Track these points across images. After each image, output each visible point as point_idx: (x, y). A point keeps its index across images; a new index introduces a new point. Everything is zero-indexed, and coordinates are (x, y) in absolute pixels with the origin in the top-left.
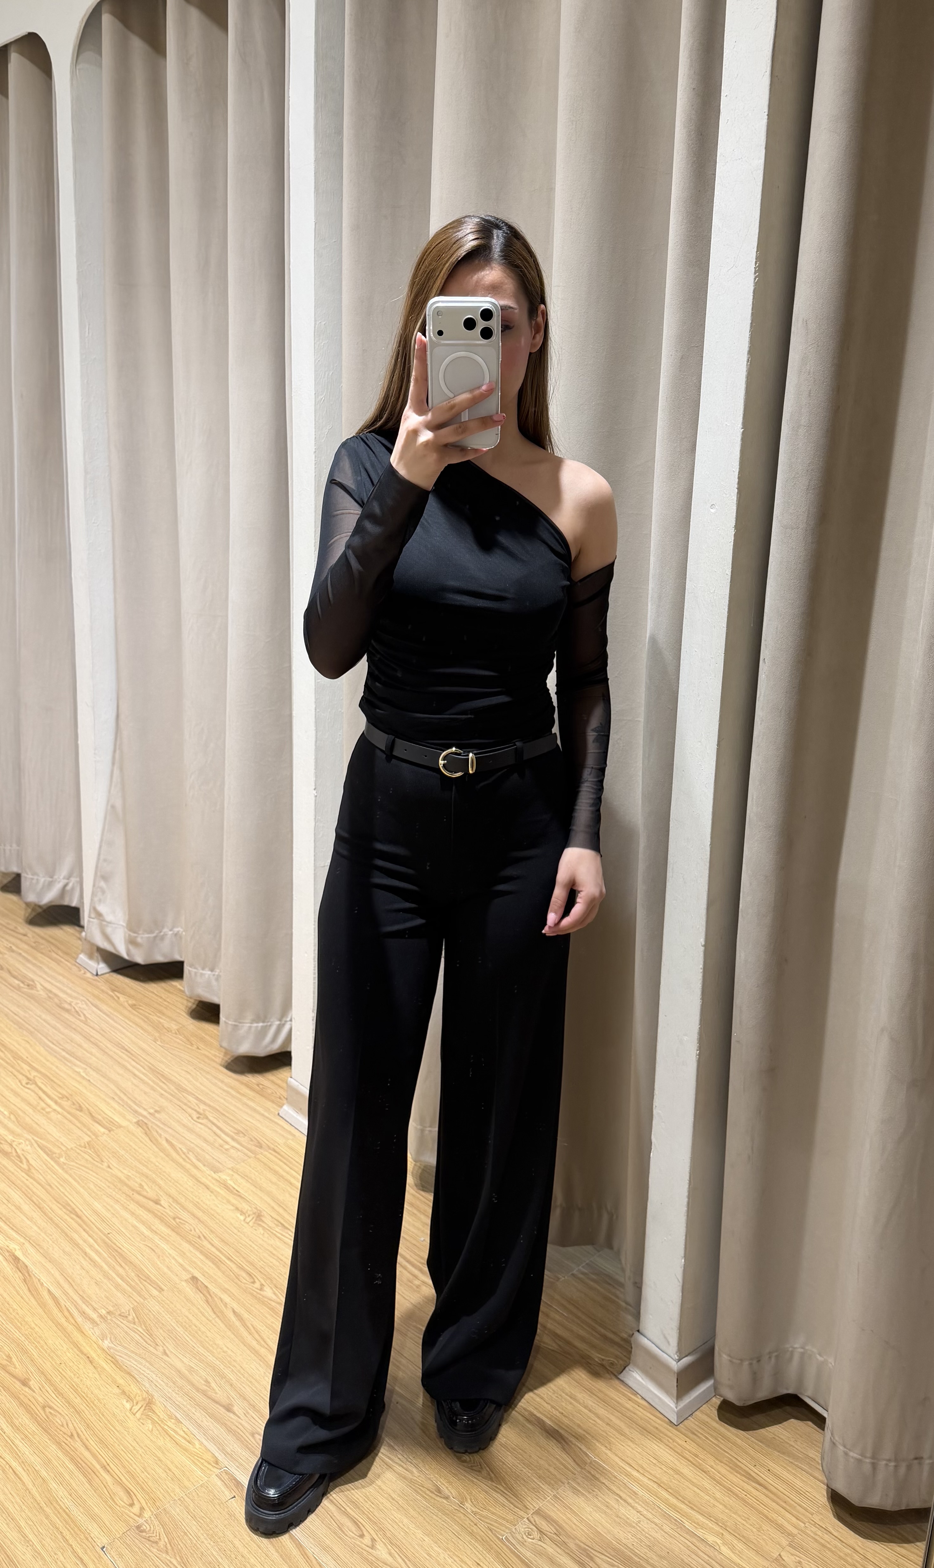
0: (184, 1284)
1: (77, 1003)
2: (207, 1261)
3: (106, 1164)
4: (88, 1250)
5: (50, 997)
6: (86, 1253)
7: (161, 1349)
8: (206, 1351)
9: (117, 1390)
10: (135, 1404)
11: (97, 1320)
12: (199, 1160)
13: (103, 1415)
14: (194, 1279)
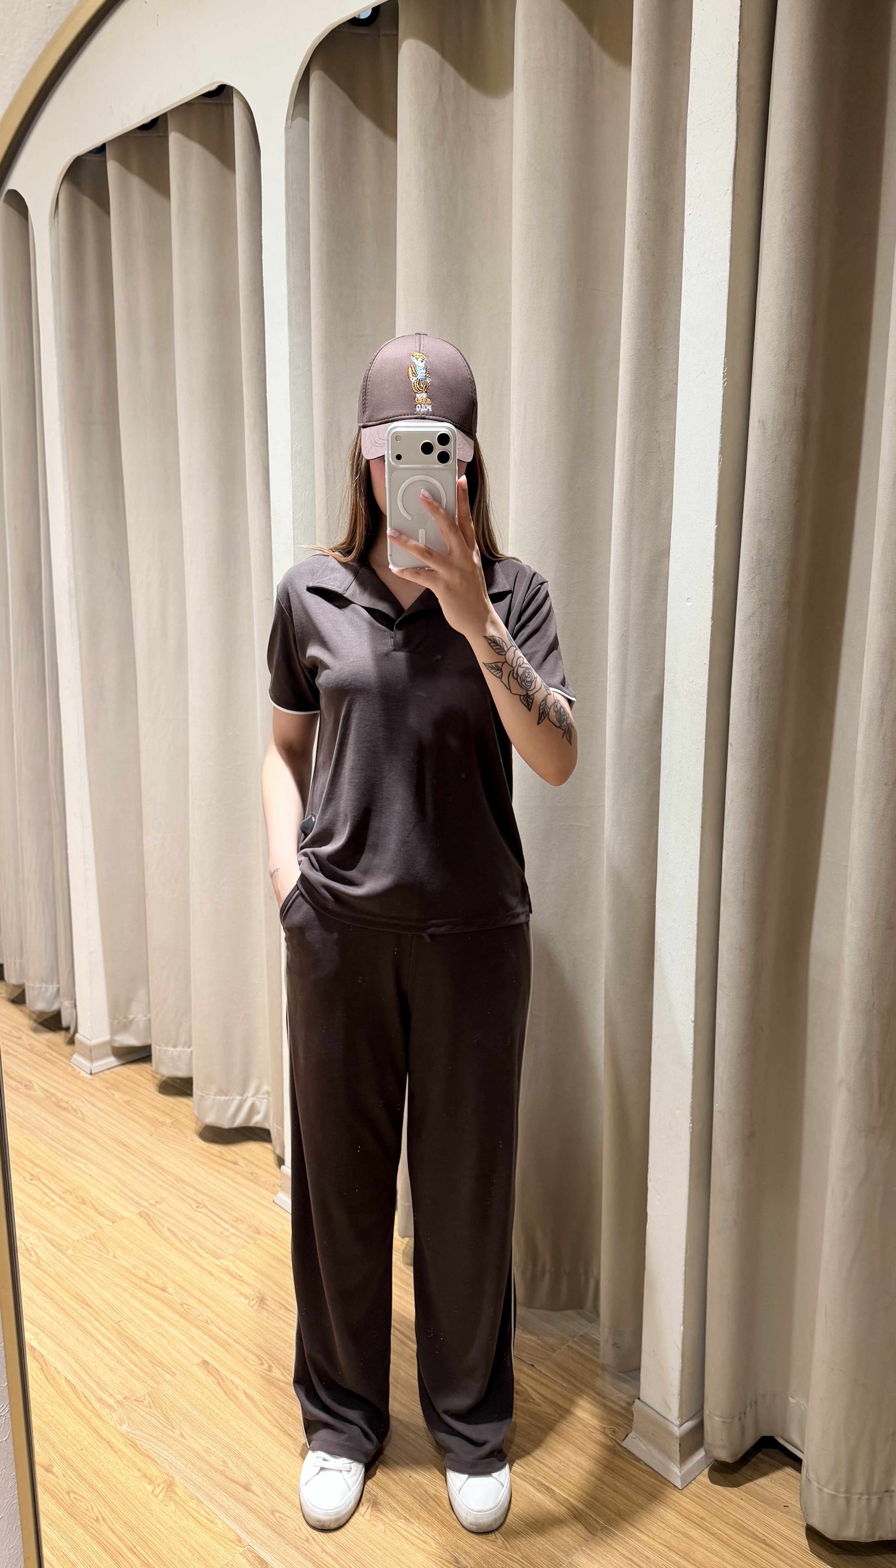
0: (195, 1367)
1: (74, 1102)
2: (215, 1345)
3: (111, 1254)
4: (101, 1338)
5: (47, 1097)
6: (98, 1341)
7: (178, 1432)
8: (221, 1432)
9: (139, 1474)
10: (156, 1486)
11: (114, 1405)
12: (201, 1248)
13: (126, 1498)
14: (205, 1363)
